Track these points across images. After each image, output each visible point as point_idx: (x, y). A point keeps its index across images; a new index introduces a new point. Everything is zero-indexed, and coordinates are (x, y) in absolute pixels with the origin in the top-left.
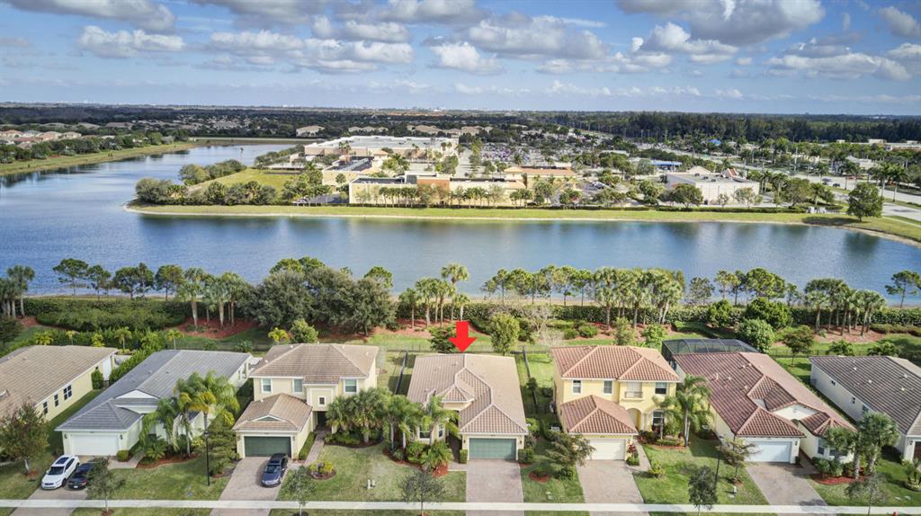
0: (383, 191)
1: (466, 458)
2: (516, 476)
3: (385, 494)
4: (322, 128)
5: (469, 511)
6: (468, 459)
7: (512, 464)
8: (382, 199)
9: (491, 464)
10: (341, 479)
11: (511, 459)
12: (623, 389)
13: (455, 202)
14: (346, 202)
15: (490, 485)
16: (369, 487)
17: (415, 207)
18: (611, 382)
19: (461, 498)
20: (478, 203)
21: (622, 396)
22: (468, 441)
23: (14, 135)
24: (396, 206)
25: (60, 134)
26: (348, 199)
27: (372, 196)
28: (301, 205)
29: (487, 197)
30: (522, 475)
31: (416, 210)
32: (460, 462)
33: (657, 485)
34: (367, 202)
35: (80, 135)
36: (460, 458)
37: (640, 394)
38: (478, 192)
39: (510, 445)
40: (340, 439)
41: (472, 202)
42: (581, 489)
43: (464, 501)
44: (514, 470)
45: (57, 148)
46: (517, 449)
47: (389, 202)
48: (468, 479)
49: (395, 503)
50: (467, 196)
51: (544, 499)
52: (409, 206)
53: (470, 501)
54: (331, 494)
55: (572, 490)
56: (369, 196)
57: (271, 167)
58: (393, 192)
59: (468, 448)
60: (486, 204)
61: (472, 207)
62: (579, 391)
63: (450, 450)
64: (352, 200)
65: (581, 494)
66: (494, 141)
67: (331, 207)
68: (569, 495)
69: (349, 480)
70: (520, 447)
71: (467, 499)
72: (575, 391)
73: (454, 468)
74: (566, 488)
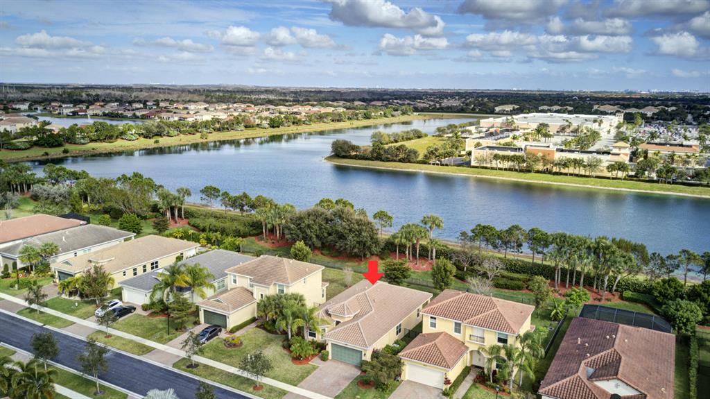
0: (496, 157)
4: (516, 107)
8: (494, 164)
12: (468, 332)
13: (555, 169)
14: (468, 164)
17: (521, 171)
18: (460, 324)
20: (576, 172)
21: (467, 338)
23: (308, 109)
24: (506, 169)
25: (334, 109)
26: (470, 161)
27: (488, 160)
28: (434, 164)
29: (585, 166)
31: (521, 174)
34: (485, 165)
35: (345, 110)
37: (482, 339)
38: (577, 163)
41: (571, 170)
45: (321, 118)
47: (500, 166)
50: (565, 165)
52: (516, 170)
56: (486, 160)
57: (446, 136)
58: (504, 158)
60: (583, 173)
61: (571, 175)
62: (435, 327)
64: (473, 163)
66: (664, 120)
67: (456, 167)
72: (431, 326)
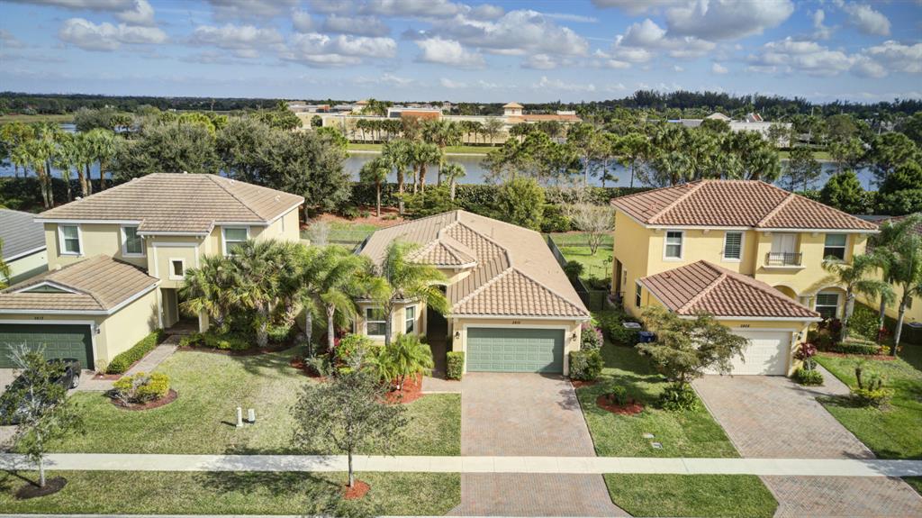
1: (460, 368)
2: (570, 403)
3: (273, 437)
5: (468, 475)
6: (464, 372)
7: (558, 382)
8: (360, 135)
9: (511, 381)
10: (184, 409)
11: (553, 372)
12: (764, 248)
15: (512, 420)
16: (241, 424)
18: (739, 236)
19: (448, 446)
21: (760, 262)
22: (464, 333)
27: (349, 130)
29: (482, 131)
30: (581, 401)
32: (448, 378)
33: (882, 419)
36: (445, 368)
37: (794, 258)
39: (550, 343)
40: (209, 340)
42: (719, 428)
43: (456, 453)
44: (563, 393)
46: (566, 352)
47: (368, 137)
48: (464, 409)
49: (291, 458)
51: (642, 447)
53: (471, 453)
54: (146, 438)
55: (699, 430)
59: (465, 350)
60: (482, 142)
63: (427, 347)
65: (724, 438)
68: (696, 440)
69: (200, 411)
70: (573, 346)
71: (463, 448)
72: (670, 254)
73: (434, 387)
74: (684, 426)
